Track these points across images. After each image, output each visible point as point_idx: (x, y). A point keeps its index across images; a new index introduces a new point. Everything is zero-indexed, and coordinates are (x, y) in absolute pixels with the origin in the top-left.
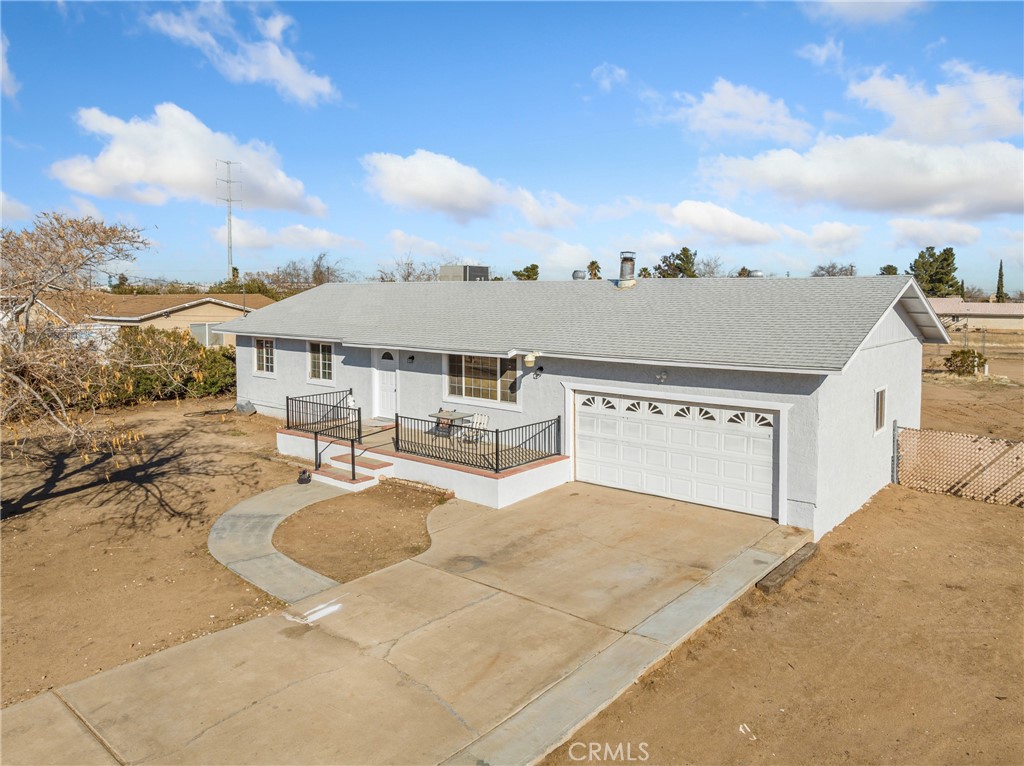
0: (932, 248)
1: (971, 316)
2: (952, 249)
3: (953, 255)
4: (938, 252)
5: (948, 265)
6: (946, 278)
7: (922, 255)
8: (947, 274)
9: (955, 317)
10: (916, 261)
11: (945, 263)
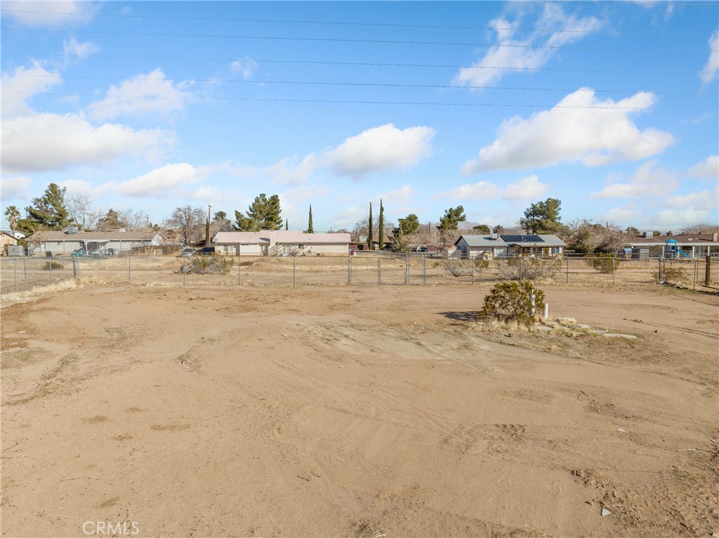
0: (264, 195)
1: (311, 244)
2: (277, 196)
3: (278, 200)
4: (268, 197)
5: (276, 208)
6: (275, 218)
7: (257, 200)
8: (275, 214)
10: (253, 204)
11: (274, 206)
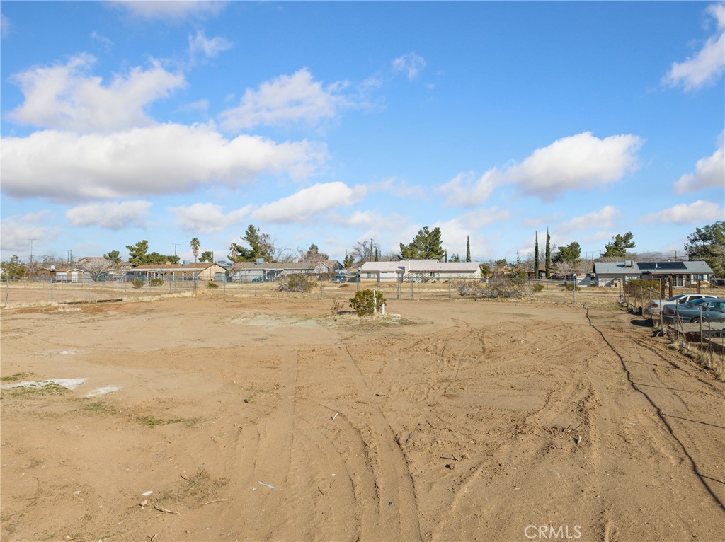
0: (427, 228)
1: (441, 272)
2: (438, 228)
3: (439, 232)
4: (431, 230)
5: (437, 239)
6: (435, 248)
7: (420, 233)
8: (437, 245)
9: (432, 273)
10: (417, 237)
11: (435, 238)
